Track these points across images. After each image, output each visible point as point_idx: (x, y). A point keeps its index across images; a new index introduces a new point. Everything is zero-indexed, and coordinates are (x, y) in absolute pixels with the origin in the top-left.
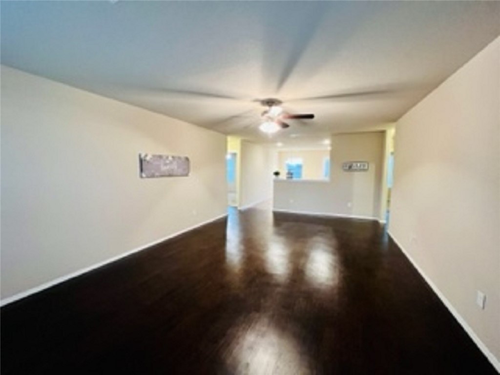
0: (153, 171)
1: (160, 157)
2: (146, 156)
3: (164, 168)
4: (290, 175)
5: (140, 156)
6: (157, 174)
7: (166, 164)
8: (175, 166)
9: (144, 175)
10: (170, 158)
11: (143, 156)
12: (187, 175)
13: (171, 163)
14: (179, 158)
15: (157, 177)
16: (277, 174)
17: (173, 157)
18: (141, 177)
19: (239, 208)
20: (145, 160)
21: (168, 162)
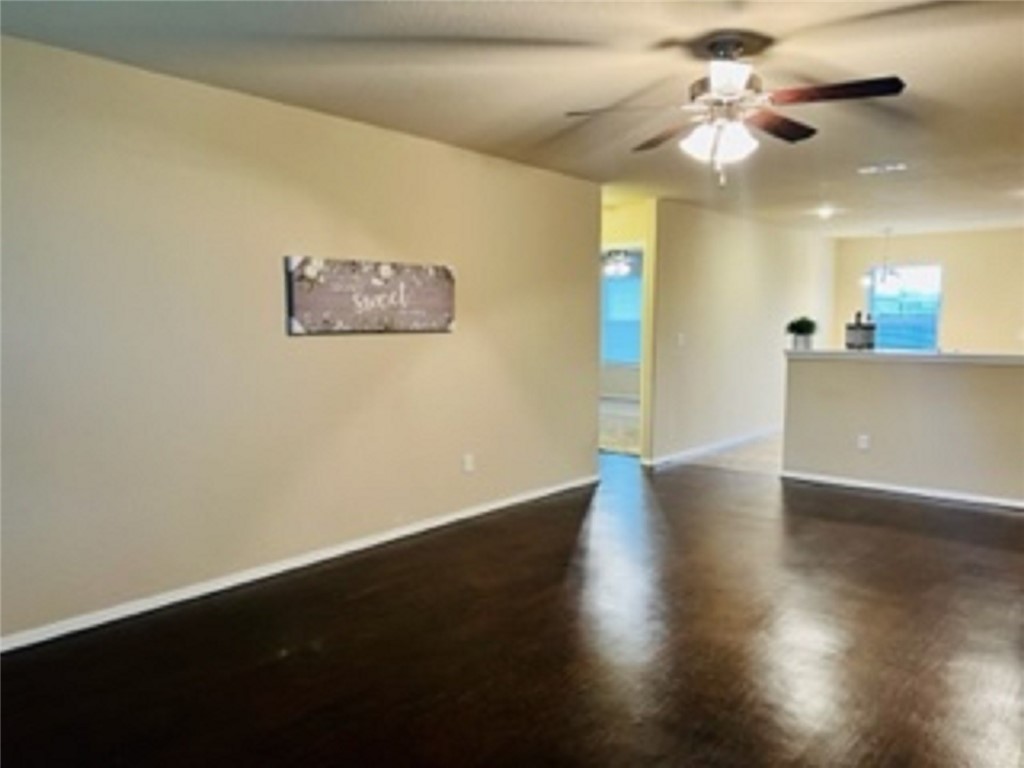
0: (326, 315)
1: (354, 265)
2: (306, 262)
3: (365, 305)
4: (863, 333)
5: (287, 261)
6: (340, 325)
7: (372, 291)
8: (401, 297)
9: (297, 327)
10: (386, 271)
11: (295, 263)
12: (444, 330)
13: (389, 286)
14: (418, 269)
15: (342, 332)
16: (802, 328)
17: (394, 266)
18: (290, 333)
19: (647, 462)
20: (302, 277)
21: (376, 282)
